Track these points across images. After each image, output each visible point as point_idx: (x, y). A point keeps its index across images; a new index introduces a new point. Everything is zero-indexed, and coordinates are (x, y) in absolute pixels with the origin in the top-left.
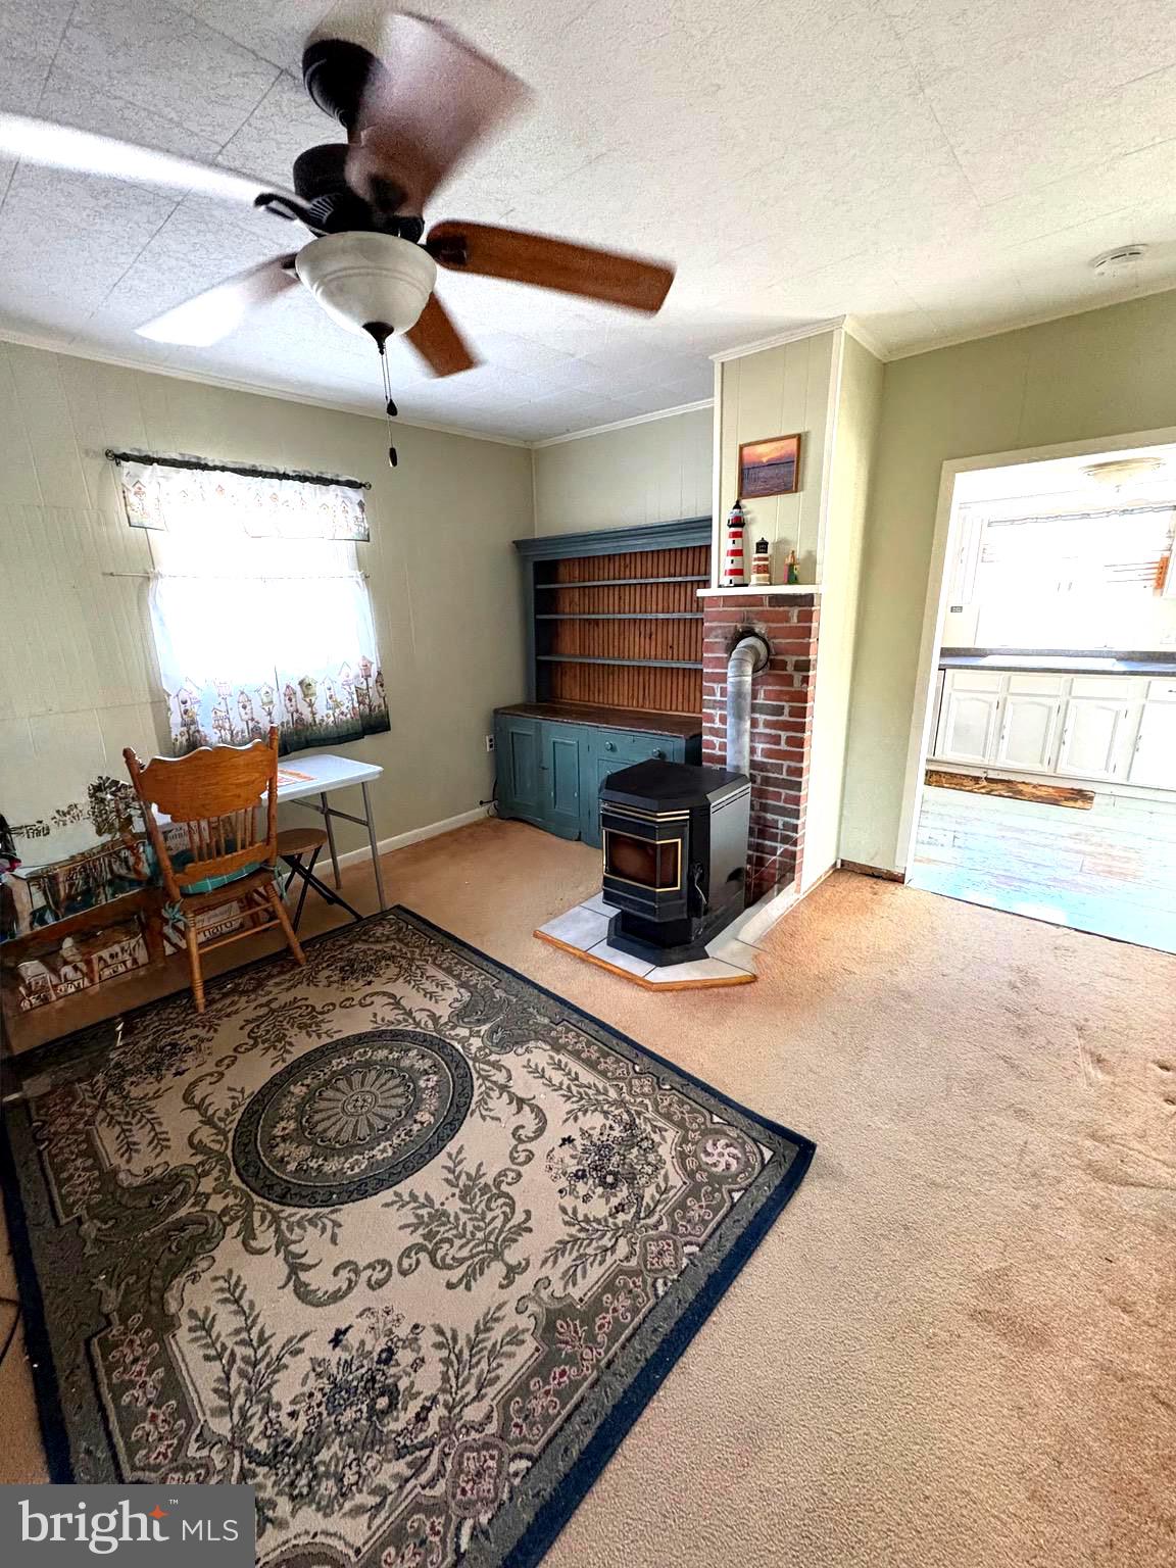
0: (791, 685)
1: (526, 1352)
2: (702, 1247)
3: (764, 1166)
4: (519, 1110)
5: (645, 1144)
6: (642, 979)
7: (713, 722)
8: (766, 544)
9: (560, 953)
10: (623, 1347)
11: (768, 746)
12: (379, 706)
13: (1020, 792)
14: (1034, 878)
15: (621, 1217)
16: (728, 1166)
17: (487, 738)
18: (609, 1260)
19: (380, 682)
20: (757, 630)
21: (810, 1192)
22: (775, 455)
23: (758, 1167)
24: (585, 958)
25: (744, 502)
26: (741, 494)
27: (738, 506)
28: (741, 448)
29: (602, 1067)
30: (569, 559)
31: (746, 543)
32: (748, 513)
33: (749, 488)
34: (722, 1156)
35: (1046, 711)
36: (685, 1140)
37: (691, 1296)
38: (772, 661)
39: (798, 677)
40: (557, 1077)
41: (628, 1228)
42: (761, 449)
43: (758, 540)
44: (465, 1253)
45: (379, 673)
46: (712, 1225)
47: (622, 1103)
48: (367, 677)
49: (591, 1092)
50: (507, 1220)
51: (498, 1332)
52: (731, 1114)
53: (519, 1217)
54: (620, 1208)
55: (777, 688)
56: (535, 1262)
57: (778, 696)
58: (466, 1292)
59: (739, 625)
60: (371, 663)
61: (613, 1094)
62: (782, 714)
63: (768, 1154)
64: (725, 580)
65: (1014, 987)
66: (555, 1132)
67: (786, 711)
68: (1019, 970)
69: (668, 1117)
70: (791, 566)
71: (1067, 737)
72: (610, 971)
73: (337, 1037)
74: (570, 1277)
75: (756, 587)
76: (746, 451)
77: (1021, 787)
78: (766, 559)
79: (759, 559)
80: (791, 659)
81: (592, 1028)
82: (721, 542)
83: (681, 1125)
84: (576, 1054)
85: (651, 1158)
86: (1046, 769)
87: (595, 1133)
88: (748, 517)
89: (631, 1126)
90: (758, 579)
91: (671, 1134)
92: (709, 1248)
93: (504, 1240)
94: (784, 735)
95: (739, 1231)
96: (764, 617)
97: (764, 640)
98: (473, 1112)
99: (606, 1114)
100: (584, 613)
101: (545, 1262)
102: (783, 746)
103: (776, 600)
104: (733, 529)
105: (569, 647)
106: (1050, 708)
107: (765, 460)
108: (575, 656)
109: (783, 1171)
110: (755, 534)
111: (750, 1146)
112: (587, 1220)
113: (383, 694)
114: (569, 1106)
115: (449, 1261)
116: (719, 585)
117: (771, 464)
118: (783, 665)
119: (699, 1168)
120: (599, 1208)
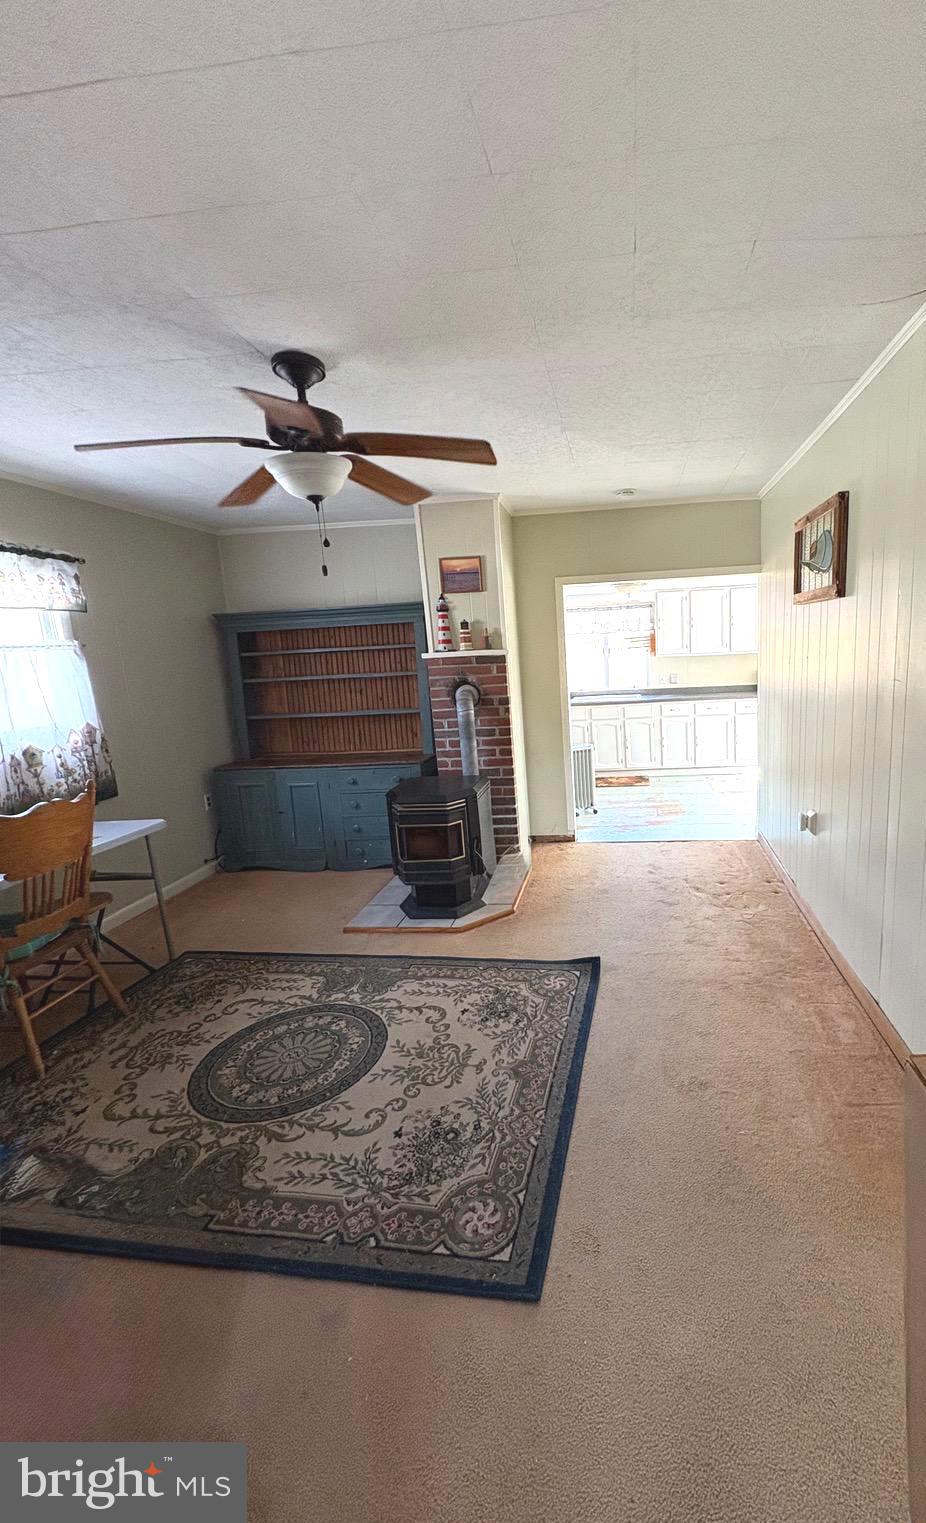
0: (498, 715)
1: (512, 1084)
2: (570, 1016)
3: (579, 979)
4: (421, 1012)
5: (511, 995)
6: (451, 928)
7: (444, 747)
8: (467, 623)
9: (375, 936)
10: (558, 1060)
11: (486, 758)
12: (106, 772)
13: (611, 783)
14: (638, 823)
15: (521, 1025)
16: (562, 985)
17: (205, 797)
18: (528, 1040)
19: (105, 748)
20: (470, 680)
21: (605, 979)
22: (466, 567)
23: (576, 979)
24: (398, 931)
25: (446, 595)
26: (444, 591)
27: (442, 598)
28: (441, 560)
29: (458, 976)
30: (270, 632)
31: (452, 621)
32: (450, 602)
33: (450, 586)
34: (555, 982)
35: (613, 728)
36: (531, 985)
37: (577, 1032)
38: (483, 700)
39: (502, 708)
40: (433, 990)
41: (528, 1026)
42: (454, 563)
43: (461, 620)
44: (444, 1073)
45: (103, 739)
46: (569, 1008)
47: (484, 985)
48: (92, 743)
49: (461, 988)
50: (457, 1053)
51: (491, 1088)
52: (548, 966)
53: (463, 1049)
54: (517, 1022)
55: (487, 717)
56: (488, 1057)
57: (490, 723)
58: (459, 1085)
59: (456, 677)
60: (95, 730)
61: (475, 984)
62: (494, 735)
63: (578, 973)
64: (441, 647)
65: (651, 873)
66: (453, 1013)
67: (497, 732)
68: (650, 865)
69: (516, 980)
70: (487, 638)
71: (628, 744)
72: (422, 932)
73: (225, 1037)
74: (512, 1053)
75: (463, 652)
76: (443, 562)
77: (610, 780)
78: (468, 633)
79: (464, 633)
80: (496, 698)
81: (436, 962)
82: (433, 622)
83: (525, 980)
84: (437, 976)
85: (519, 998)
86: (621, 767)
87: (480, 1002)
88: (450, 605)
89: (497, 991)
90: (466, 646)
91: (522, 986)
92: (573, 1014)
93: (463, 1059)
94: (497, 749)
95: (583, 1003)
96: (473, 671)
97: (475, 687)
98: (389, 1025)
99: (479, 992)
100: (290, 676)
101: (494, 1055)
102: (498, 756)
103: (479, 659)
104: (440, 613)
105: (277, 706)
106: (616, 727)
107: (458, 570)
108: (285, 714)
109: (589, 974)
110: (458, 616)
111: (567, 974)
112: (503, 1033)
113: (108, 760)
114: (452, 998)
115: (437, 1080)
116: (434, 652)
117: (463, 573)
118: (491, 702)
119: (547, 991)
120: (504, 1026)
